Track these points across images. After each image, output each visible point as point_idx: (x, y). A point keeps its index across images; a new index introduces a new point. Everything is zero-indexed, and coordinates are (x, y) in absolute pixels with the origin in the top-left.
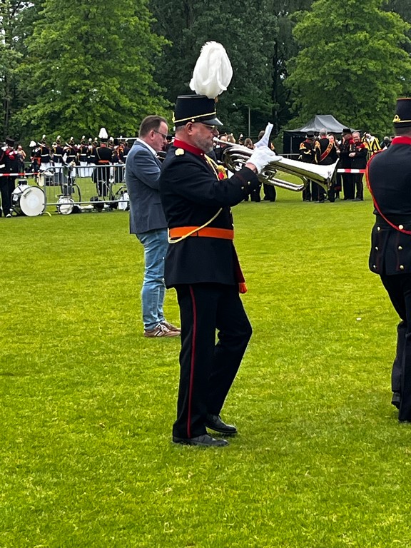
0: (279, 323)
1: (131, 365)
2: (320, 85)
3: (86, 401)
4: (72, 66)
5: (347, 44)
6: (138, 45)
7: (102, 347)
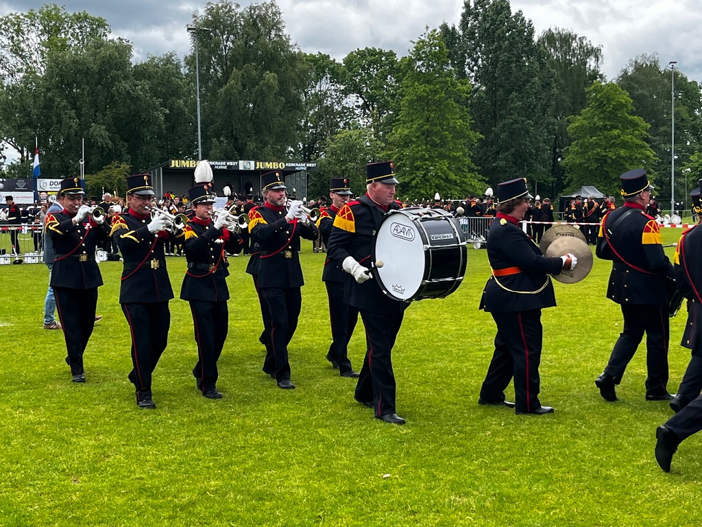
0: (560, 325)
1: (459, 350)
2: (586, 165)
3: (430, 372)
4: (418, 152)
5: (605, 137)
6: (461, 138)
7: (440, 337)
